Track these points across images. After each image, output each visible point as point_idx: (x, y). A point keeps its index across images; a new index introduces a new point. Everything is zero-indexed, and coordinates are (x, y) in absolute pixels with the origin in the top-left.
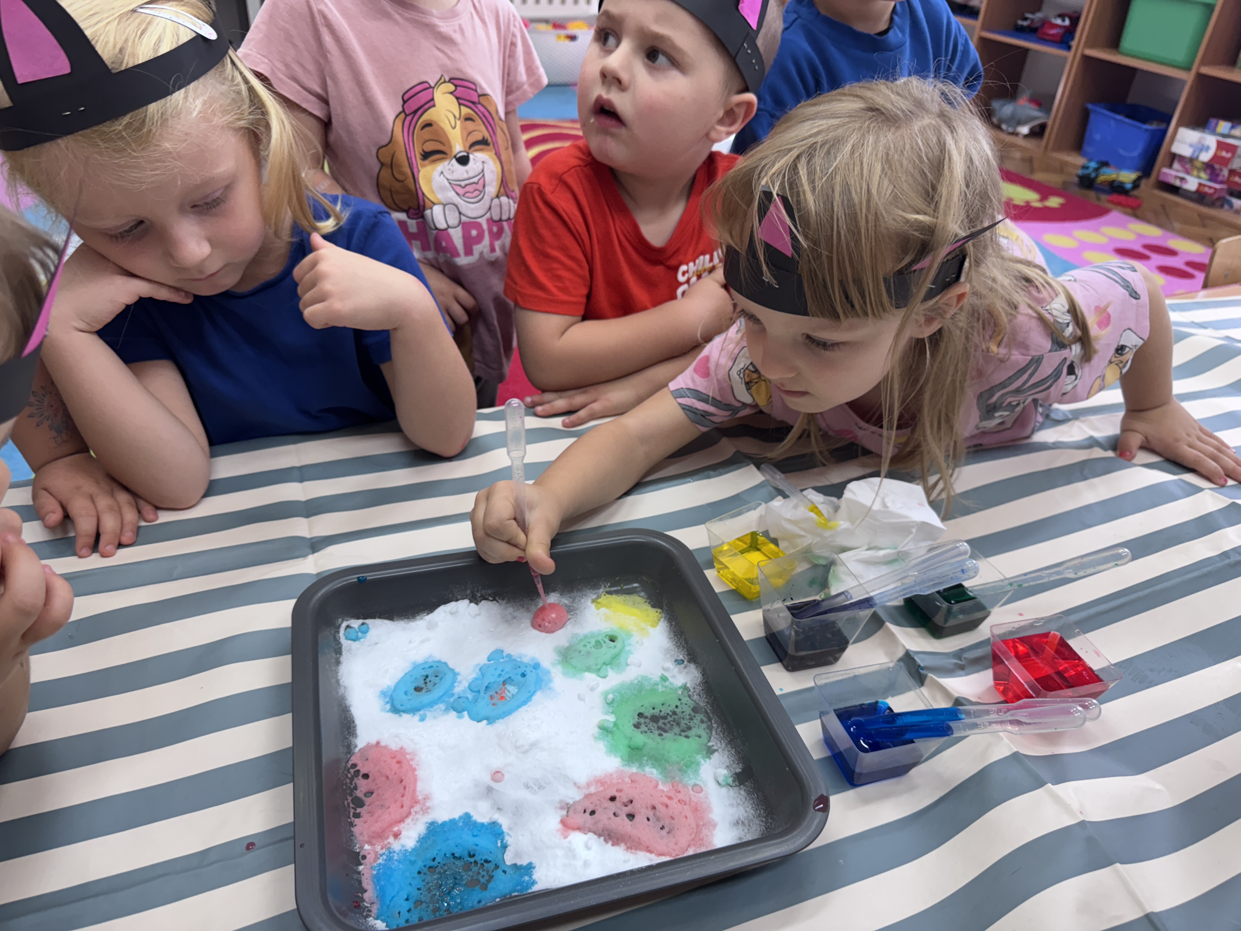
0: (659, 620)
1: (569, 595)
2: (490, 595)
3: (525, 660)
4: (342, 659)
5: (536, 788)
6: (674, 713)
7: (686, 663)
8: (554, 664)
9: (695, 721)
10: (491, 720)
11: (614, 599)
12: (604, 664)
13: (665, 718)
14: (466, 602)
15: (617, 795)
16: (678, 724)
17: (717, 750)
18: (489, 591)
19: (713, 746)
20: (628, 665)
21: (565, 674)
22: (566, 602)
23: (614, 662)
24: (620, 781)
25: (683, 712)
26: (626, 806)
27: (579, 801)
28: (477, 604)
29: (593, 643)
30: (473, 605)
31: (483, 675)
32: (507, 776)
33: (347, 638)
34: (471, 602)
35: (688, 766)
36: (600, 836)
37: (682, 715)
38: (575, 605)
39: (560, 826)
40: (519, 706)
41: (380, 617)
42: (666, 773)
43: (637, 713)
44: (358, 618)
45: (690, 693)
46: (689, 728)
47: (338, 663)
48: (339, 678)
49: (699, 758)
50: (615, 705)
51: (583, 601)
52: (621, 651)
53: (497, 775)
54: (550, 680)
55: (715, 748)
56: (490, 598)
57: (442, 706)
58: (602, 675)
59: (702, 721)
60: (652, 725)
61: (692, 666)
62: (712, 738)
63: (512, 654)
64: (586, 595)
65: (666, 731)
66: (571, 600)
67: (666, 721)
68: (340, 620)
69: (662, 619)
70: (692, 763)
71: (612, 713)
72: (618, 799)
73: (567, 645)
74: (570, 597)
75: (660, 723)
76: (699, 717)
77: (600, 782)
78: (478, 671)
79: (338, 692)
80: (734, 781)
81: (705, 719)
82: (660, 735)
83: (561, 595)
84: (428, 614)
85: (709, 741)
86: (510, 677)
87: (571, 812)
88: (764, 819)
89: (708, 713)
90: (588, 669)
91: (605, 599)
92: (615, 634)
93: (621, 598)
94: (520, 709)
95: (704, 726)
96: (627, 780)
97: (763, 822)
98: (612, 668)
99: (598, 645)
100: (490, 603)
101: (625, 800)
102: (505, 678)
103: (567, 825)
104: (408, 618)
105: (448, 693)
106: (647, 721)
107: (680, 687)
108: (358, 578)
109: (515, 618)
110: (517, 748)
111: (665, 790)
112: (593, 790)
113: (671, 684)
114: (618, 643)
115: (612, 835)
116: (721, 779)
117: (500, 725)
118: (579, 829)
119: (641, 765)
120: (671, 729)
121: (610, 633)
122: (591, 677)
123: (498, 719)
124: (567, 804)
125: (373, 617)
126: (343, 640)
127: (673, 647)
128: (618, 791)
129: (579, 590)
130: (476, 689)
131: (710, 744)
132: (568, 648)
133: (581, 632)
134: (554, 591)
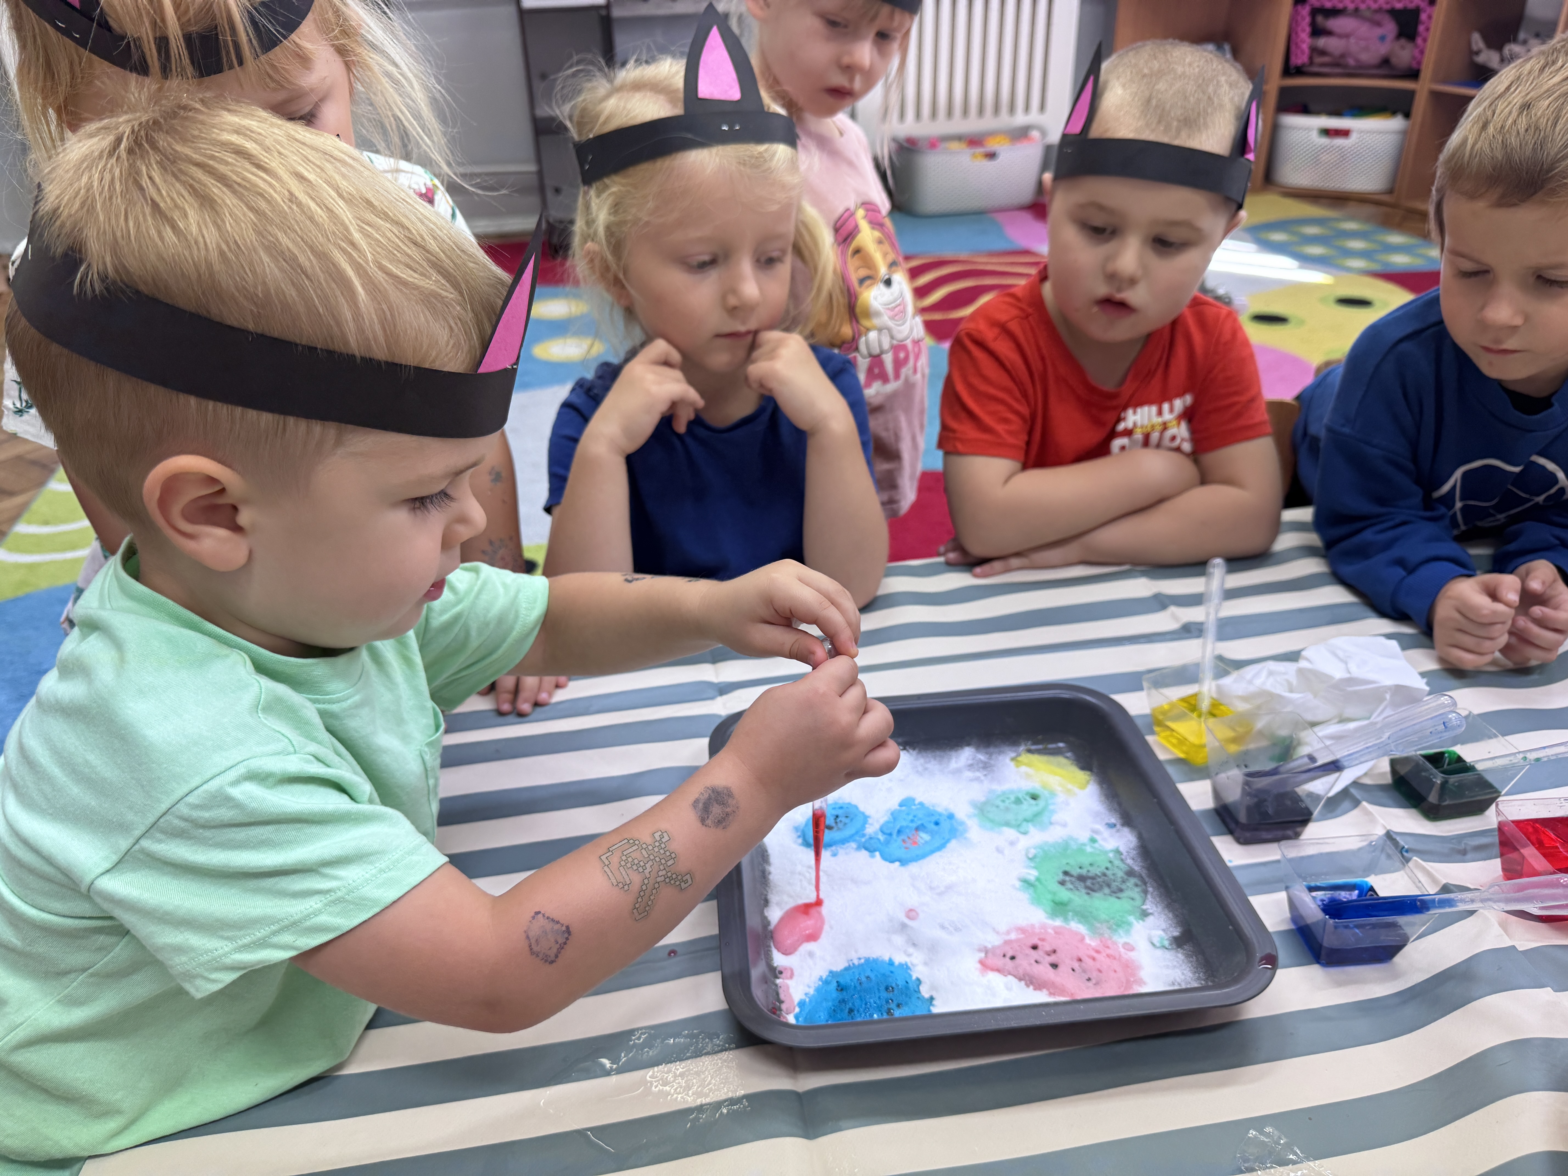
0: (1088, 782)
1: (985, 751)
3: (939, 809)
5: (951, 928)
6: (1105, 875)
7: (1118, 826)
8: (969, 817)
9: (1128, 884)
10: (903, 862)
11: (1035, 759)
12: (1026, 820)
13: (1093, 878)
15: (1040, 943)
16: (1109, 886)
17: (1151, 914)
19: (1148, 909)
20: (1051, 823)
21: (982, 827)
23: (1035, 818)
24: (1043, 931)
25: (1114, 874)
26: (1049, 955)
27: (999, 947)
29: (1013, 798)
31: (895, 819)
32: (921, 915)
35: (1119, 926)
36: (1020, 979)
37: (1112, 877)
38: (992, 762)
39: (979, 966)
40: (932, 852)
42: (1093, 929)
43: (1061, 870)
45: (1123, 857)
46: (1121, 890)
49: (1131, 919)
50: (1037, 860)
51: (1001, 758)
52: (1044, 810)
53: (911, 913)
54: (966, 831)
55: (1151, 911)
57: (854, 845)
58: (1022, 830)
59: (1136, 885)
60: (1078, 883)
61: (1126, 831)
62: (1147, 901)
63: (925, 802)
64: (1003, 752)
65: (1093, 891)
66: (988, 756)
67: (1094, 881)
69: (1092, 782)
70: (1123, 922)
71: (1035, 868)
72: (1040, 947)
73: (983, 799)
74: (987, 753)
75: (1089, 883)
76: (1133, 881)
77: (1022, 930)
78: (889, 814)
80: (1171, 944)
81: (1139, 883)
82: (1088, 894)
83: (976, 750)
85: (1143, 904)
86: (922, 825)
87: (990, 955)
89: (1142, 877)
90: (1007, 824)
91: (1026, 758)
92: (1037, 792)
93: (1044, 758)
94: (934, 854)
95: (1137, 889)
96: (1050, 931)
98: (1033, 826)
99: (1018, 801)
101: (1048, 948)
102: (917, 825)
103: (985, 965)
105: (860, 832)
106: (1073, 879)
107: (1112, 851)
109: (926, 769)
110: (931, 888)
111: (1093, 944)
112: (1013, 936)
113: (1100, 845)
114: (1041, 803)
115: (1034, 981)
116: (1156, 941)
117: (914, 868)
118: (998, 970)
119: (1066, 919)
120: (1101, 888)
121: (1032, 791)
122: (1010, 833)
123: (911, 862)
124: (986, 947)
127: (1104, 811)
128: (1040, 939)
129: (996, 746)
130: (888, 832)
131: (1144, 907)
132: (985, 803)
133: (999, 788)
134: (968, 745)
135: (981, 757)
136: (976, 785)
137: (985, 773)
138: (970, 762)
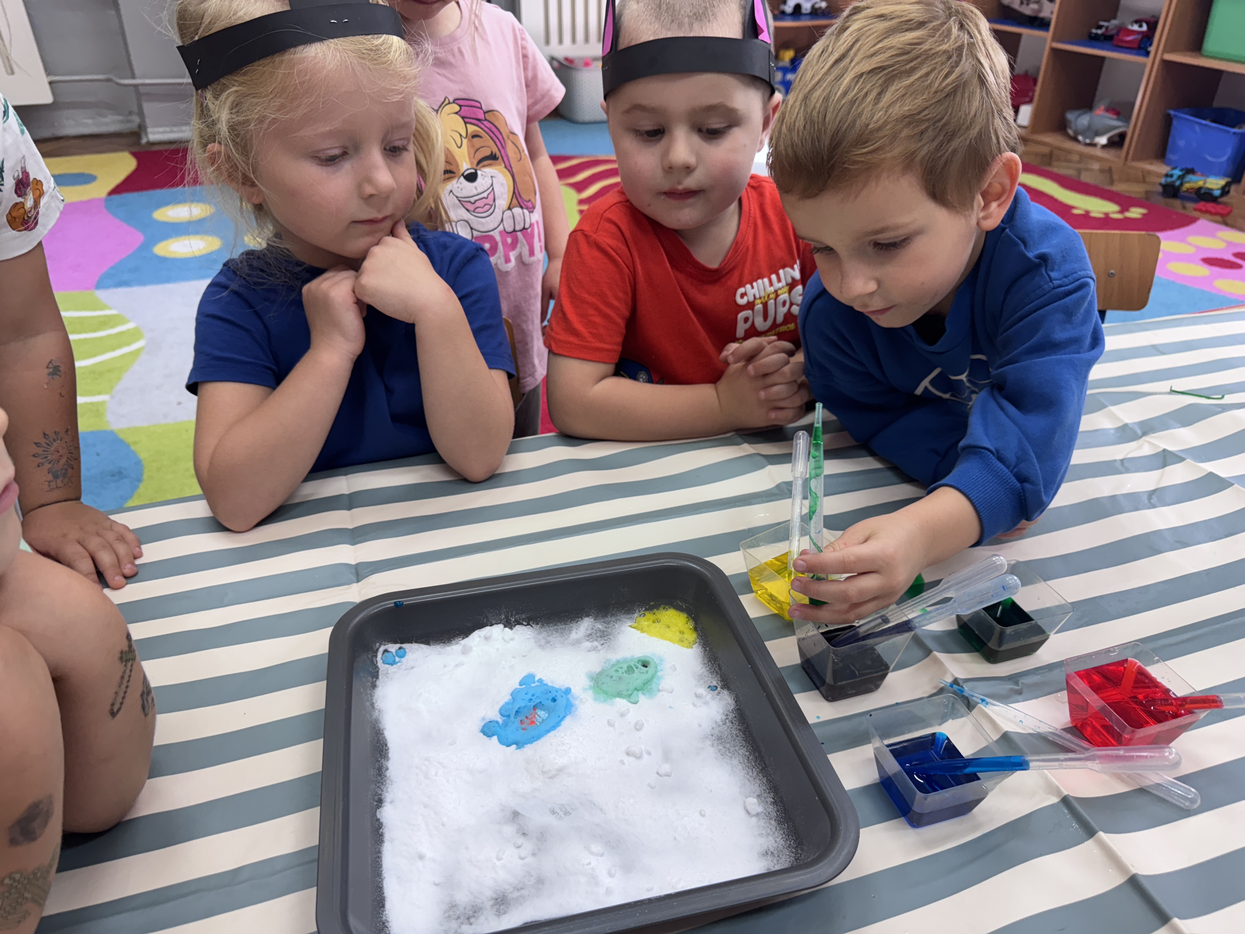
0: (694, 645)
1: (602, 620)
2: (523, 620)
3: (557, 685)
4: (378, 683)
5: (561, 813)
7: (719, 689)
8: (585, 690)
10: (520, 745)
12: (636, 689)
14: (501, 626)
18: (524, 616)
20: (659, 691)
21: (595, 699)
22: (600, 627)
23: (646, 687)
28: (511, 628)
29: (625, 668)
30: (507, 629)
31: (514, 699)
32: (533, 802)
33: (384, 662)
34: (505, 626)
38: (609, 630)
40: (548, 731)
41: (416, 642)
44: (396, 643)
47: (374, 686)
48: (374, 701)
51: (617, 626)
52: (653, 677)
54: (580, 706)
56: (525, 623)
58: (633, 699)
61: (726, 692)
63: (544, 679)
64: (620, 620)
66: (605, 625)
68: (378, 644)
69: (697, 645)
73: (598, 670)
74: (604, 622)
78: (509, 695)
79: (371, 715)
83: (595, 620)
84: (463, 638)
86: (540, 702)
88: (794, 850)
90: (619, 695)
92: (648, 659)
94: (549, 734)
97: (793, 853)
98: (643, 694)
99: (630, 670)
100: (524, 627)
102: (535, 704)
104: (444, 643)
108: (395, 603)
109: (548, 642)
110: (544, 773)
114: (650, 669)
116: (751, 810)
117: (529, 750)
121: (643, 659)
122: (621, 703)
123: (526, 744)
125: (409, 641)
126: (380, 664)
127: (706, 673)
129: (613, 615)
130: (507, 714)
132: (600, 674)
133: (614, 657)
134: (588, 616)
135: (599, 626)
136: (593, 655)
137: (602, 642)
138: (589, 632)
